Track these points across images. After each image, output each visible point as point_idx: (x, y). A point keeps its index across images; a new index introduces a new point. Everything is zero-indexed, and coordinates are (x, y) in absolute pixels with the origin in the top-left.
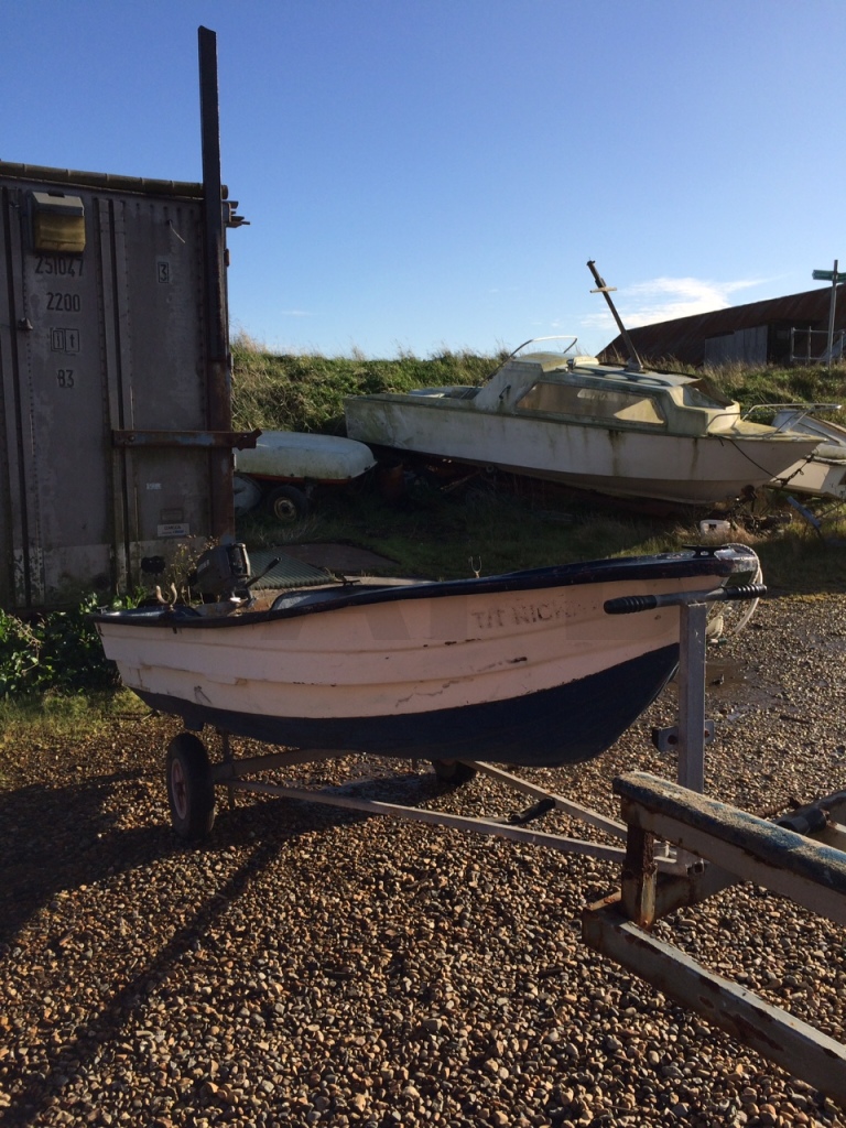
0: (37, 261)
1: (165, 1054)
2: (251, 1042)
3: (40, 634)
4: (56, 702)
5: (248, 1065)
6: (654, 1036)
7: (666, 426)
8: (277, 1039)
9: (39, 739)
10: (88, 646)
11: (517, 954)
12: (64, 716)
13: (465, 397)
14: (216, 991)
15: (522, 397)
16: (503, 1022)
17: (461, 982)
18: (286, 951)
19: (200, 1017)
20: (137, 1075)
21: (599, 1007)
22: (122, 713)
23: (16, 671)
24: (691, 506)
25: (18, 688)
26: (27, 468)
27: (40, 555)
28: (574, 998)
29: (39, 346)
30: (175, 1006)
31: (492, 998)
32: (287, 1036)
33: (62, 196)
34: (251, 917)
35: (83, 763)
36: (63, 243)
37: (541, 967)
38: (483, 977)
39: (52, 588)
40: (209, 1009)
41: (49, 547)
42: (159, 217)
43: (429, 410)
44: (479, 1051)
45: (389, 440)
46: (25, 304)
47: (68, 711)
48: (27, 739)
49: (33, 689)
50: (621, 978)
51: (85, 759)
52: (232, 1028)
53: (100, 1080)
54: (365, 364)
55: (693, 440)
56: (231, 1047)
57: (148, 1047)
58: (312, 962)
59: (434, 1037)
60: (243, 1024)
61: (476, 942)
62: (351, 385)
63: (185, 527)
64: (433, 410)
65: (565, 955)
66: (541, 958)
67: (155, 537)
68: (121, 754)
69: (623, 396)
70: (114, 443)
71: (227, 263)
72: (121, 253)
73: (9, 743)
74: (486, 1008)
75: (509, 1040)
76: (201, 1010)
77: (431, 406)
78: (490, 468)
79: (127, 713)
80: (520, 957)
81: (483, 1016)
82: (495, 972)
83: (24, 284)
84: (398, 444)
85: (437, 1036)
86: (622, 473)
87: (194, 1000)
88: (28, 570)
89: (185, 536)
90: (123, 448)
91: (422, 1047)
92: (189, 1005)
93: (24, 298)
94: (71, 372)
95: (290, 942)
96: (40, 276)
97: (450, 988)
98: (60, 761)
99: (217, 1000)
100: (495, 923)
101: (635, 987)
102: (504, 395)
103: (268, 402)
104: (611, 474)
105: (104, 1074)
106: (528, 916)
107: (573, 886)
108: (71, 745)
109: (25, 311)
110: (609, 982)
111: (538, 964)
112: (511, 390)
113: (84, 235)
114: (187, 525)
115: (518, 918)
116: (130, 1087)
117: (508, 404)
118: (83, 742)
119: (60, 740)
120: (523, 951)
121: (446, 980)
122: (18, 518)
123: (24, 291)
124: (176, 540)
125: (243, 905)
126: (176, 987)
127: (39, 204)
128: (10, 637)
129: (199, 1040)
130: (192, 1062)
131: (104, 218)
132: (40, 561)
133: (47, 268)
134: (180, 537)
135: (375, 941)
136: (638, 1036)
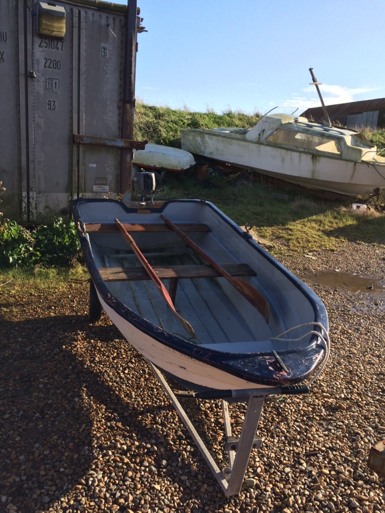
0: (40, 40)
1: (103, 487)
2: (150, 484)
3: (34, 236)
4: (41, 271)
5: (150, 499)
6: (376, 501)
7: (341, 155)
8: (164, 483)
9: (32, 290)
10: (57, 244)
11: (292, 440)
12: (45, 278)
13: (241, 134)
14: (129, 449)
15: (270, 135)
16: (290, 484)
17: (263, 456)
18: (166, 427)
19: (121, 464)
20: (88, 500)
21: (343, 479)
22: (73, 279)
23: (22, 254)
24: (348, 196)
25: (22, 262)
26: (30, 150)
27: (35, 196)
28: (327, 471)
29: (38, 87)
30: (107, 456)
31: (281, 467)
32: (170, 482)
33: (55, 5)
34: (145, 403)
35: (55, 305)
36: (54, 31)
37: (306, 450)
38: (275, 453)
39: (40, 213)
40: (126, 460)
41: (39, 192)
42: (104, 22)
43: (223, 139)
44: (278, 501)
45: (202, 152)
46: (33, 63)
47: (47, 276)
48: (26, 289)
49: (30, 264)
50: (351, 461)
51: (56, 303)
52: (139, 473)
53: (67, 501)
54: (190, 114)
55: (354, 163)
56: (139, 486)
57: (94, 482)
58: (180, 435)
59: (252, 490)
60: (145, 471)
61: (268, 431)
62: (184, 124)
63: (107, 188)
64: (225, 139)
65: (318, 443)
66: (305, 444)
67: (92, 191)
68: (73, 302)
69: (321, 138)
70: (74, 141)
71: (137, 50)
72: (84, 40)
73: (17, 290)
74: (279, 473)
75: (295, 496)
76: (122, 460)
77: (224, 137)
78: (250, 170)
79: (76, 280)
80: (293, 442)
81: (278, 479)
82: (281, 450)
83: (33, 53)
84: (206, 155)
85: (254, 489)
86: (316, 177)
87: (117, 453)
88: (29, 203)
89: (107, 192)
90: (78, 144)
91: (246, 497)
92: (115, 456)
93: (33, 60)
94: (54, 102)
95: (167, 421)
96: (41, 49)
97: (258, 459)
98: (43, 302)
99: (130, 454)
100: (277, 420)
101: (361, 467)
102: (261, 134)
103: (144, 129)
104: (310, 178)
105: (69, 498)
106: (294, 417)
107: (317, 401)
108: (49, 294)
109: (33, 67)
110: (344, 462)
111: (304, 447)
112: (265, 131)
113: (65, 28)
114: (108, 187)
115: (289, 418)
116: (84, 508)
117: (263, 139)
118: (54, 293)
119: (43, 291)
120: (295, 439)
121: (255, 454)
122: (25, 176)
123: (33, 56)
124: (102, 194)
125: (141, 395)
126: (107, 444)
127: (42, 8)
128: (19, 236)
129: (121, 480)
130: (118, 494)
131: (76, 20)
132: (35, 199)
133: (45, 44)
134: (104, 192)
135: (213, 425)
136: (367, 500)
